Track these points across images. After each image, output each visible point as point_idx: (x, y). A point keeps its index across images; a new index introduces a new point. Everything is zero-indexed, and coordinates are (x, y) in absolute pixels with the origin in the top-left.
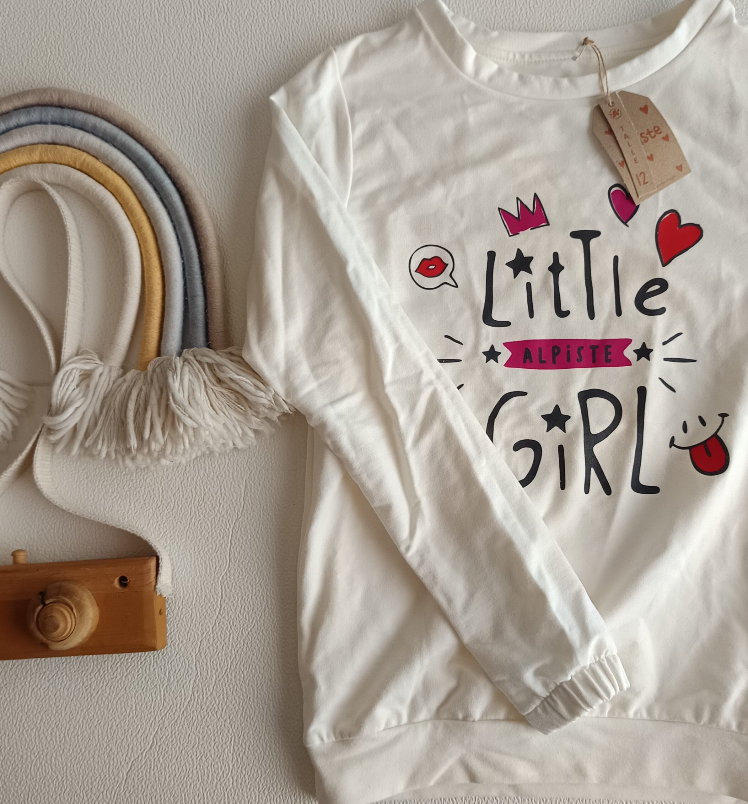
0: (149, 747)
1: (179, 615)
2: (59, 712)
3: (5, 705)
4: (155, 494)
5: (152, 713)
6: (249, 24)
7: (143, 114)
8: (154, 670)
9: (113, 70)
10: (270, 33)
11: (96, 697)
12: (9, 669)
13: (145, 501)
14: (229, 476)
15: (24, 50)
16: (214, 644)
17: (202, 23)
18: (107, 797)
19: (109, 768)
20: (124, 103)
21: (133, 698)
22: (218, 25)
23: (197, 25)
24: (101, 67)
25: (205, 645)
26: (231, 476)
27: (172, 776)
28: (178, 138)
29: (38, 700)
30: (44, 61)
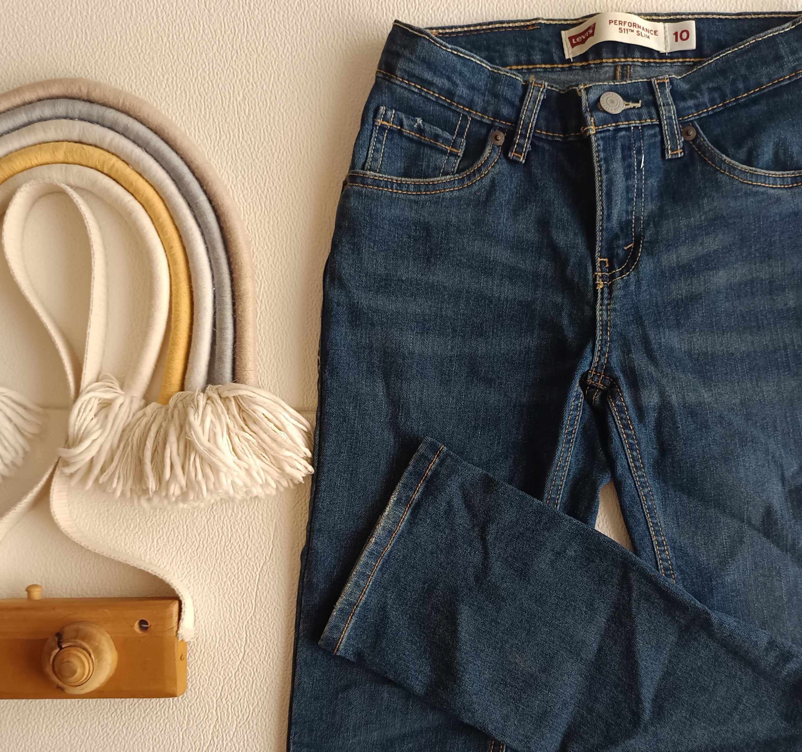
1: (201, 658)
4: (179, 532)
6: (299, 17)
7: (178, 113)
8: (173, 713)
9: (145, 61)
10: (322, 28)
13: (168, 538)
14: (258, 518)
15: (47, 31)
16: (236, 691)
17: (246, 12)
20: (156, 99)
21: (151, 740)
22: (265, 15)
23: (241, 14)
24: (133, 56)
25: (227, 690)
26: (260, 518)
28: (216, 144)
29: (52, 737)
30: (69, 45)
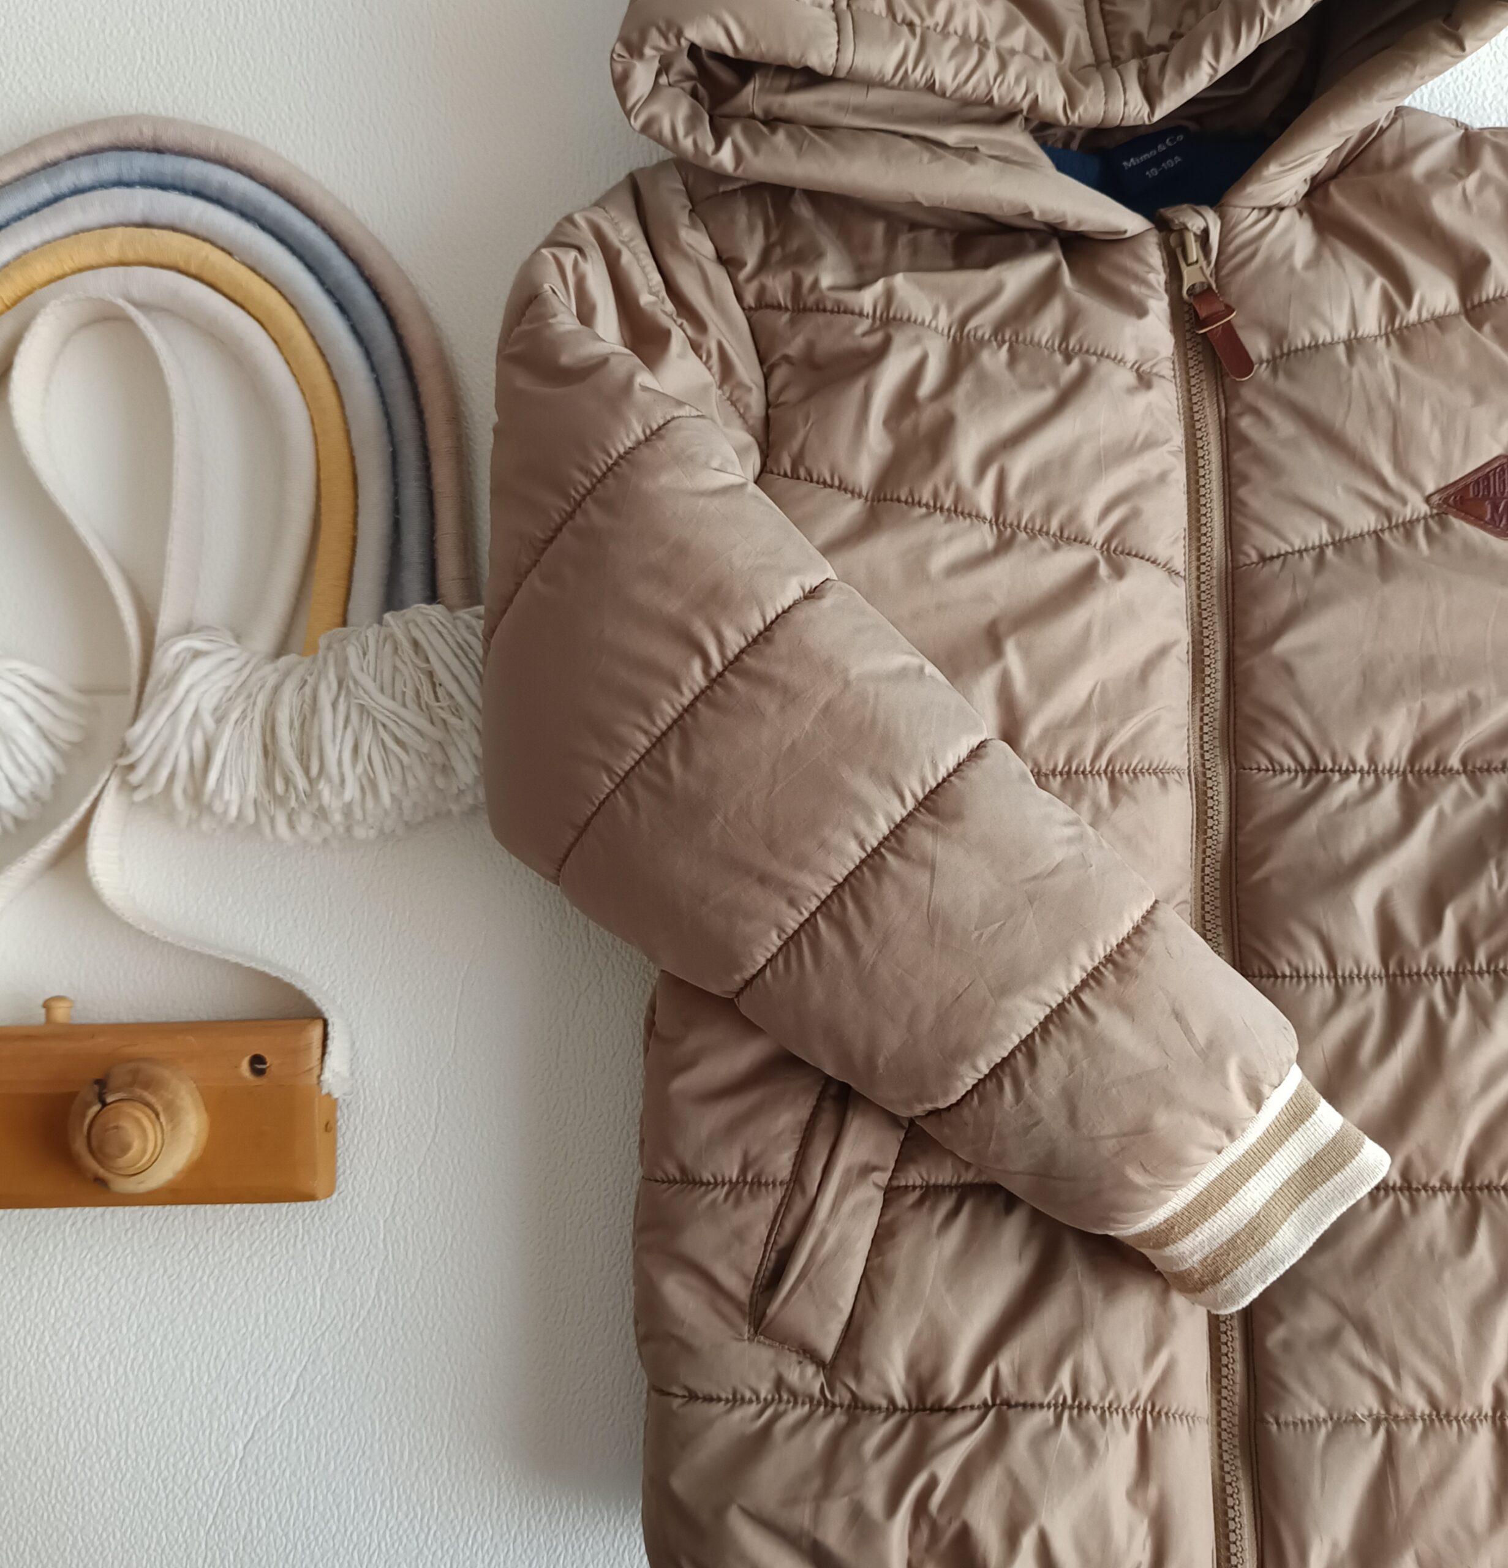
0: (288, 1397)
1: (356, 1142)
2: (116, 1324)
3: (11, 1309)
5: (298, 1331)
8: (304, 1246)
11: (189, 1298)
12: (21, 1240)
16: (421, 1202)
18: (204, 1491)
19: (210, 1434)
21: (261, 1301)
25: (404, 1200)
27: (332, 1454)
29: (76, 1301)
